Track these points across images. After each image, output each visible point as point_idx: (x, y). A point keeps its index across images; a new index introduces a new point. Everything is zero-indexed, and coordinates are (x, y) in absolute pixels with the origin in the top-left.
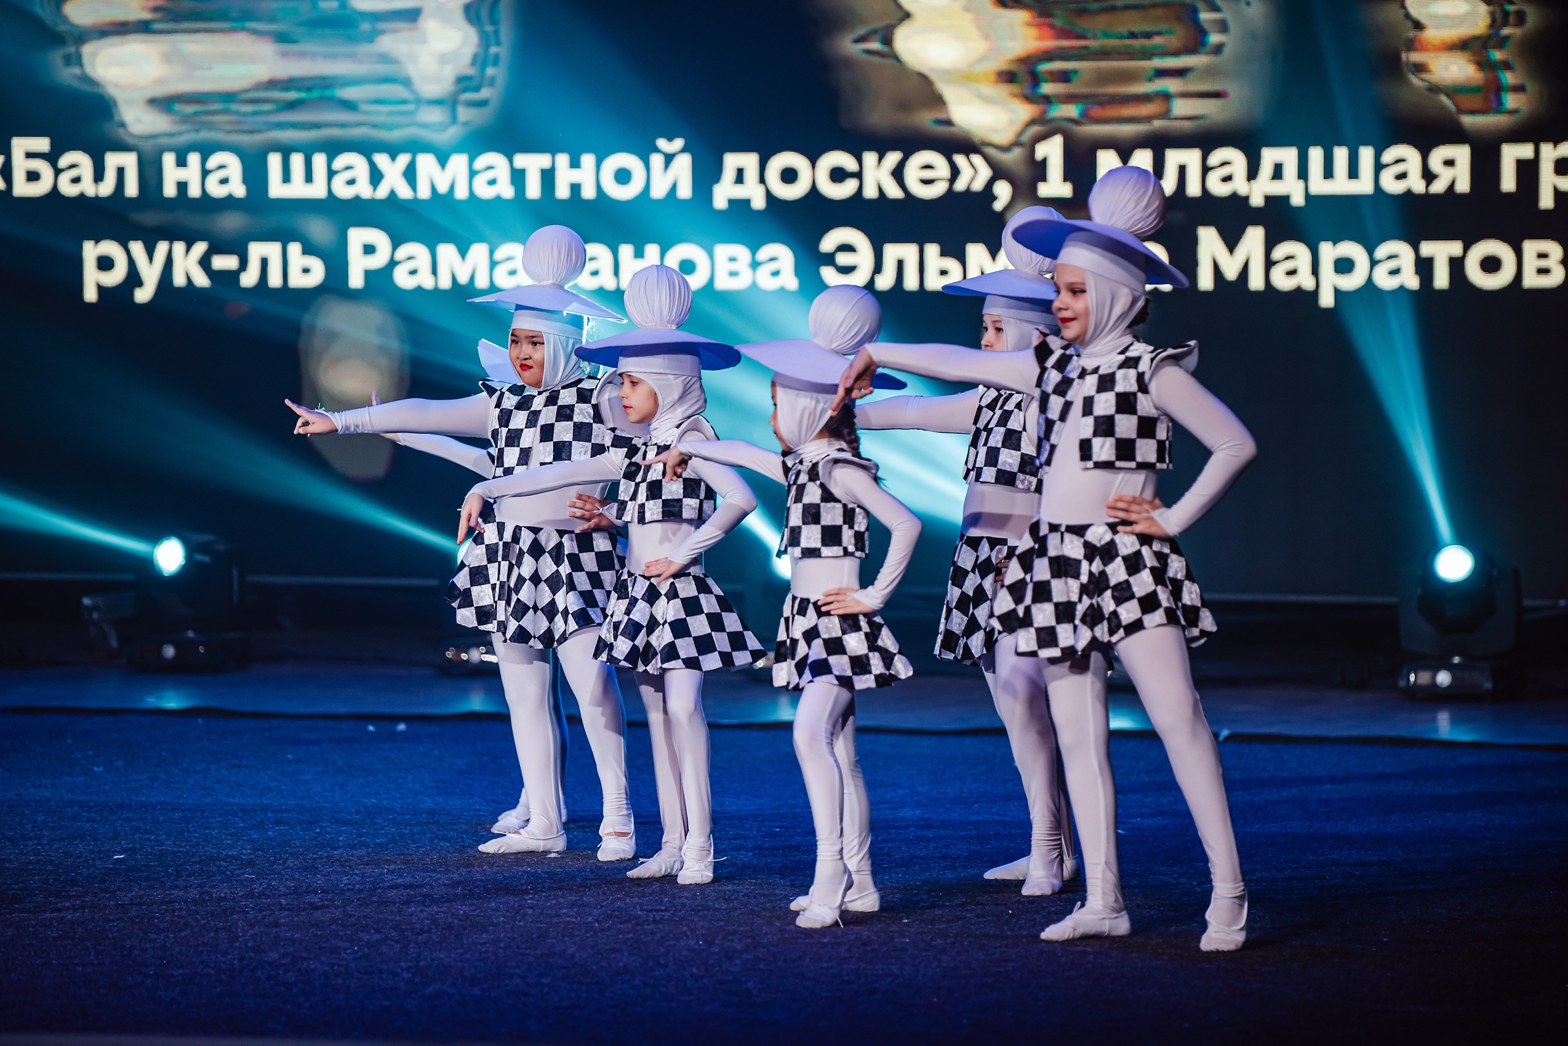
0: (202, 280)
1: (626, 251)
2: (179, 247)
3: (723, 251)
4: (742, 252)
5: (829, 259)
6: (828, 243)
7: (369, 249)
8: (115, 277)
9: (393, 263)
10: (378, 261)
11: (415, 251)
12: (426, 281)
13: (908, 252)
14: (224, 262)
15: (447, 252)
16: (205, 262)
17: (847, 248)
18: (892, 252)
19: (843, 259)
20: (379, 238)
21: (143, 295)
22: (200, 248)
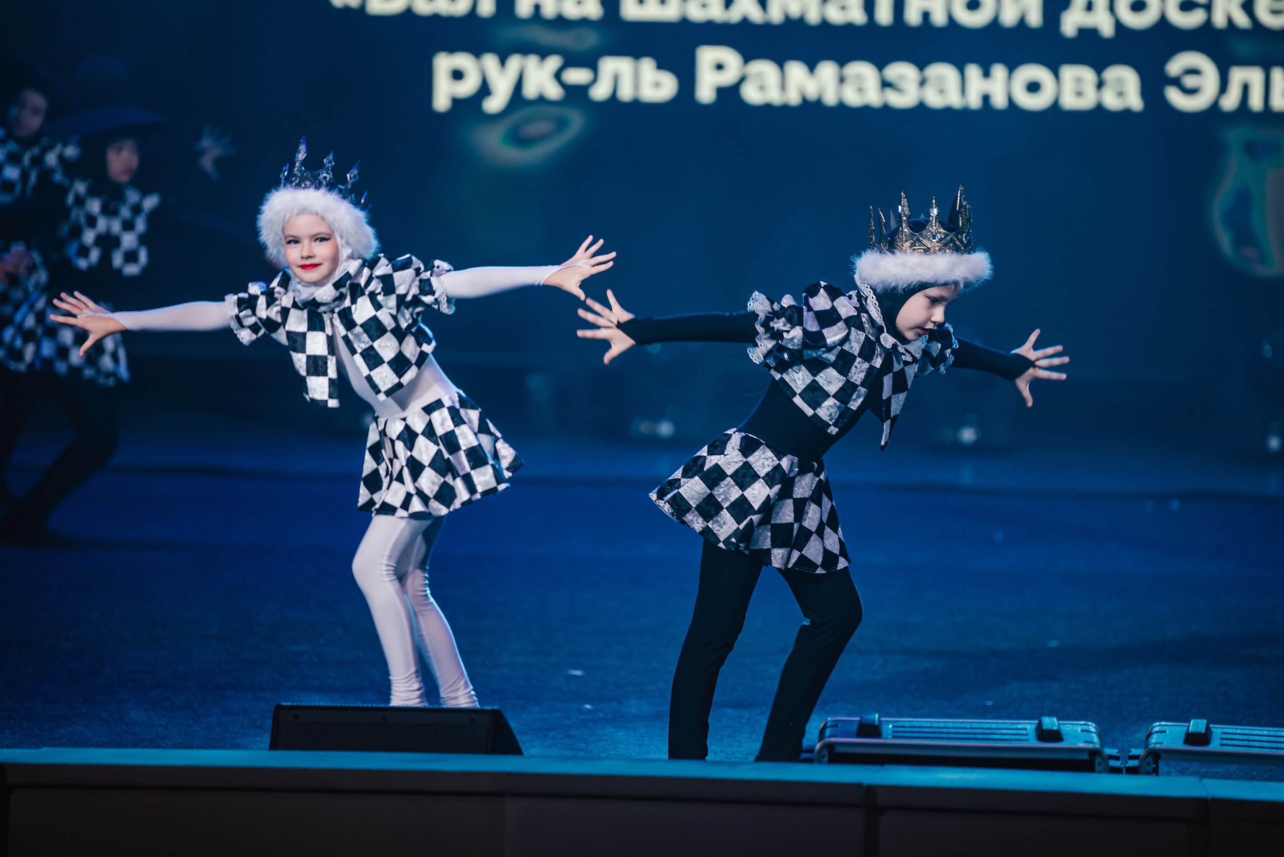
0: (554, 92)
1: (973, 71)
2: (532, 62)
3: (1069, 73)
4: (1087, 74)
5: (1176, 82)
6: (1175, 67)
7: (720, 67)
8: (467, 87)
9: (743, 79)
10: (728, 78)
11: (764, 69)
12: (774, 96)
13: (1255, 76)
14: (577, 76)
15: (796, 70)
16: (558, 76)
17: (1194, 72)
18: (1238, 75)
19: (1190, 81)
20: (730, 57)
21: (494, 104)
22: (554, 62)
